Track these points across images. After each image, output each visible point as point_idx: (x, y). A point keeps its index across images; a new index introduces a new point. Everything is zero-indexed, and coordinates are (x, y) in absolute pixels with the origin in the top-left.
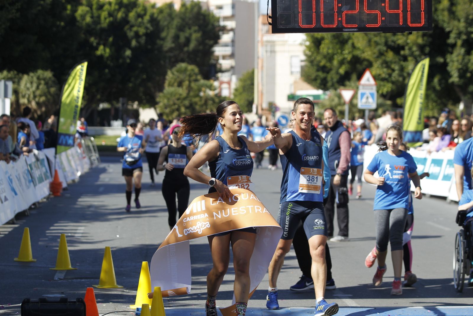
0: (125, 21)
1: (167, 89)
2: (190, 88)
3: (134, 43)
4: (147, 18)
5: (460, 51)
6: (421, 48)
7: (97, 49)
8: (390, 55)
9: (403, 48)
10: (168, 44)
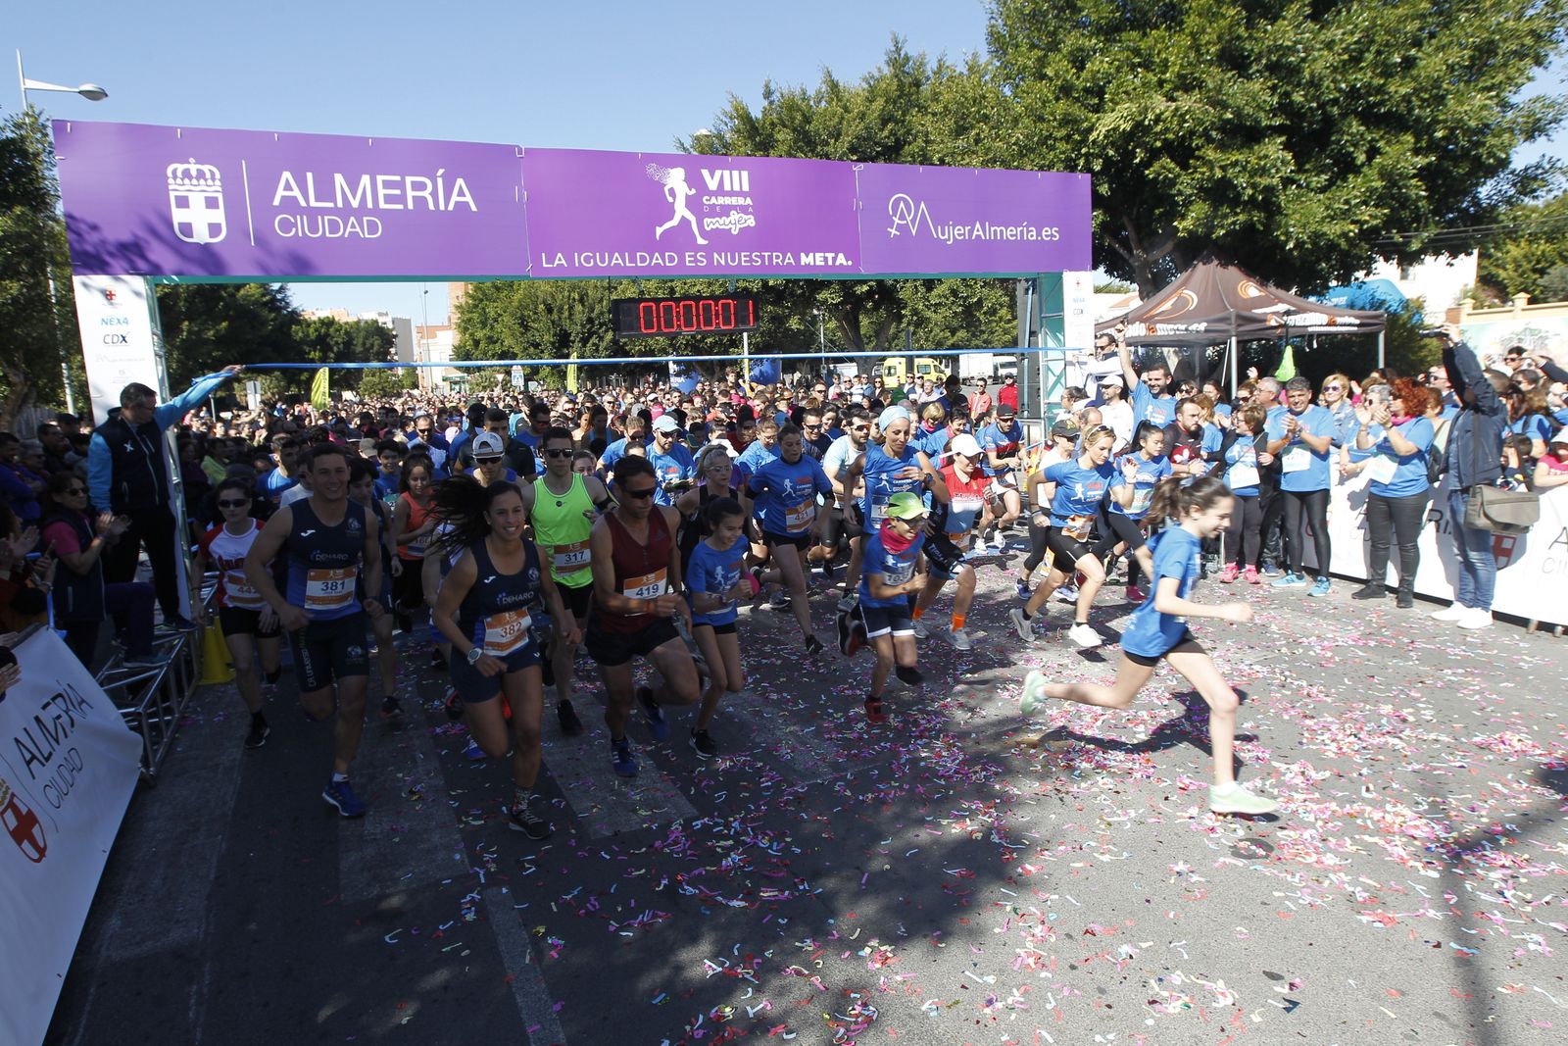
0: (327, 335)
1: (366, 379)
2: (380, 377)
3: (335, 349)
4: (343, 332)
5: (577, 345)
6: (553, 344)
7: (309, 353)
8: (532, 349)
9: (539, 345)
10: (359, 349)
